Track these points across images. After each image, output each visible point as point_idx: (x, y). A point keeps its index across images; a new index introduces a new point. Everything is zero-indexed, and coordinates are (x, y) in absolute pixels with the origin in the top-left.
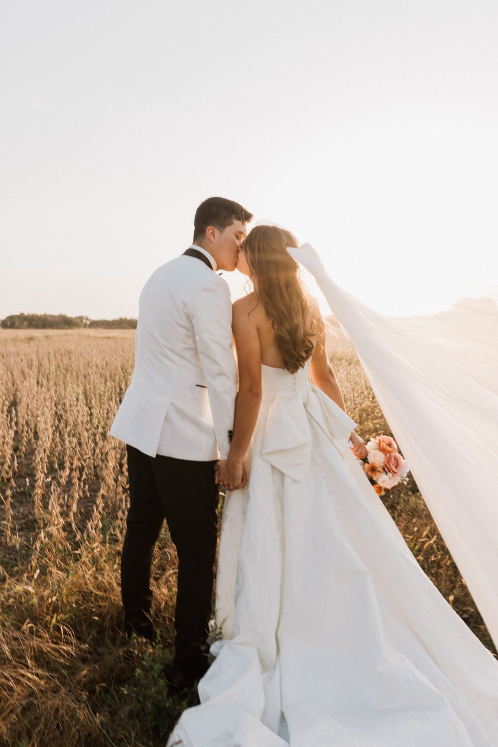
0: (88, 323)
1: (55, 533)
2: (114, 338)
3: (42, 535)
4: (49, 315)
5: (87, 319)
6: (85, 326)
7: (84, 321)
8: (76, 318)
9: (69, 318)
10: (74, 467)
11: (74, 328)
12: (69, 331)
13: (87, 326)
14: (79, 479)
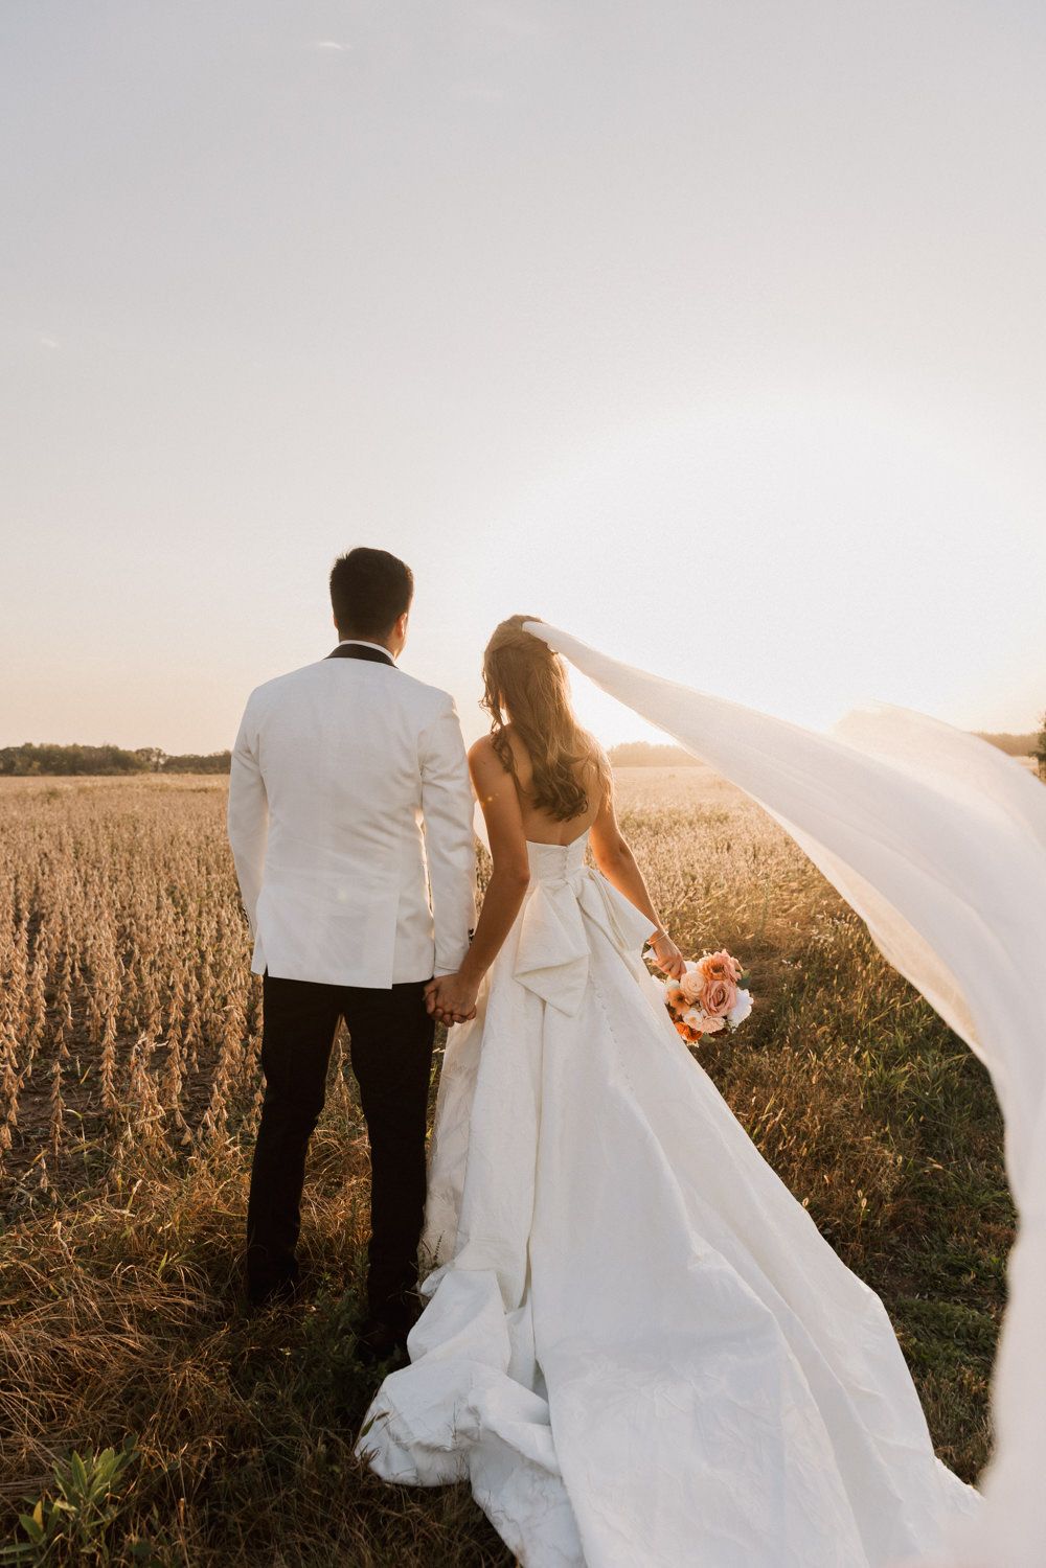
0: (162, 761)
1: (149, 1129)
2: (214, 790)
3: (129, 1133)
4: (84, 747)
5: (159, 755)
6: (156, 768)
7: (154, 759)
8: (138, 752)
9: (124, 751)
10: (171, 1021)
11: (134, 774)
12: (126, 780)
13: (160, 769)
14: (180, 1042)
